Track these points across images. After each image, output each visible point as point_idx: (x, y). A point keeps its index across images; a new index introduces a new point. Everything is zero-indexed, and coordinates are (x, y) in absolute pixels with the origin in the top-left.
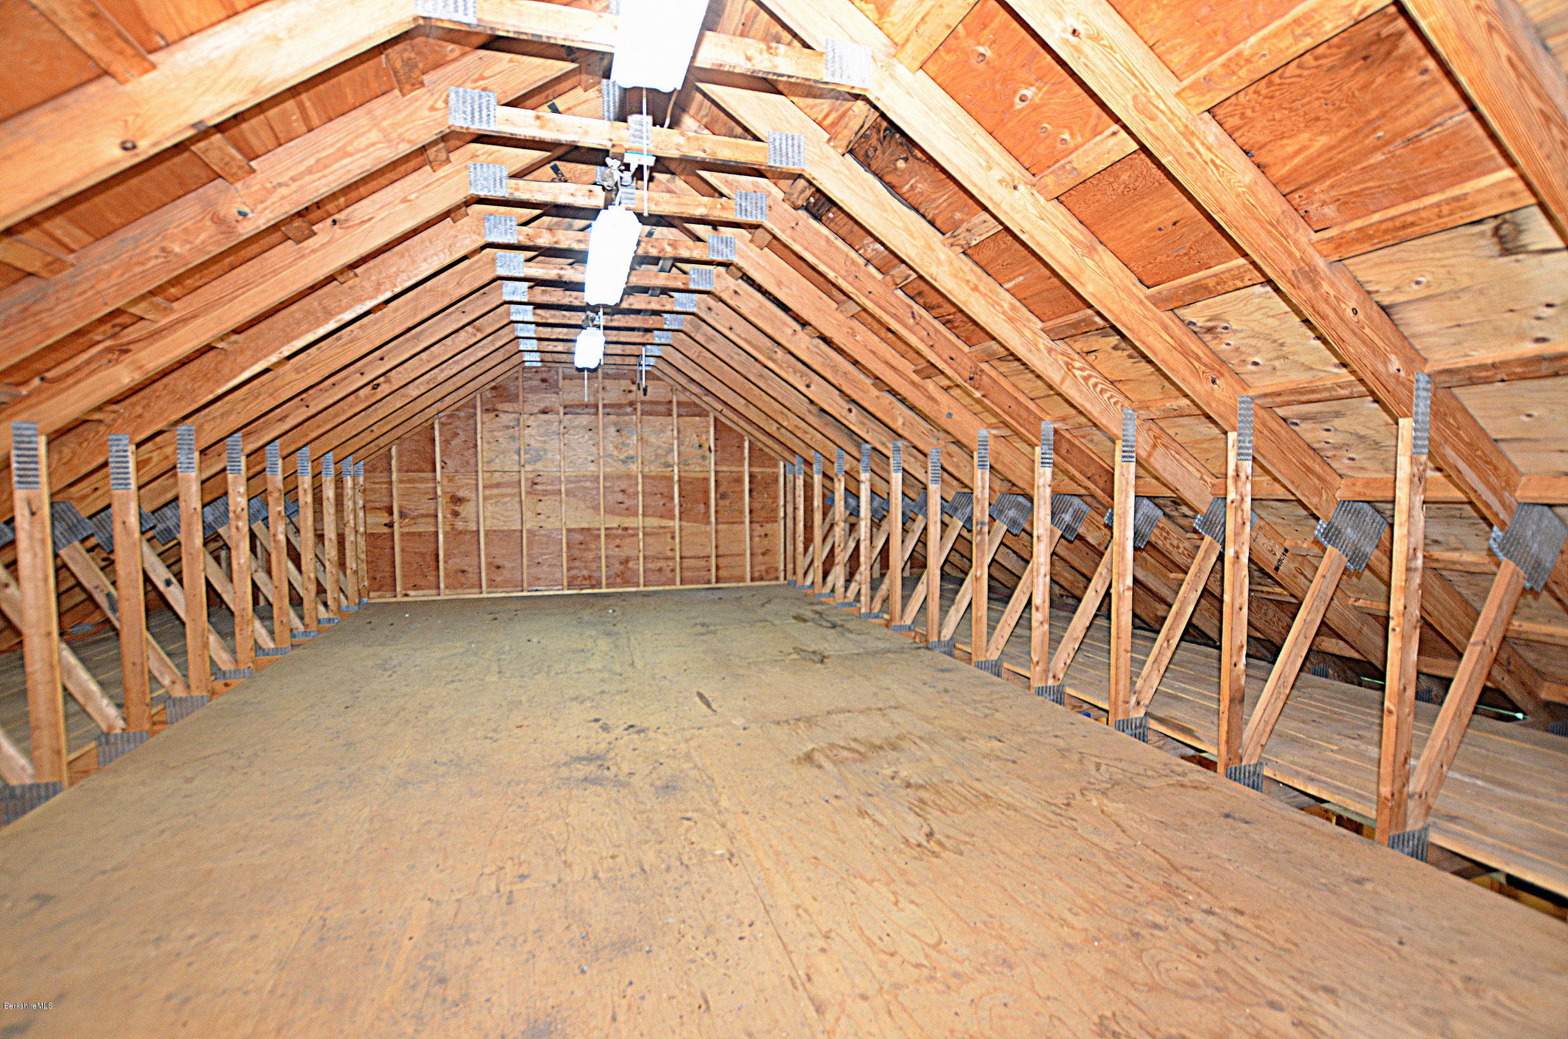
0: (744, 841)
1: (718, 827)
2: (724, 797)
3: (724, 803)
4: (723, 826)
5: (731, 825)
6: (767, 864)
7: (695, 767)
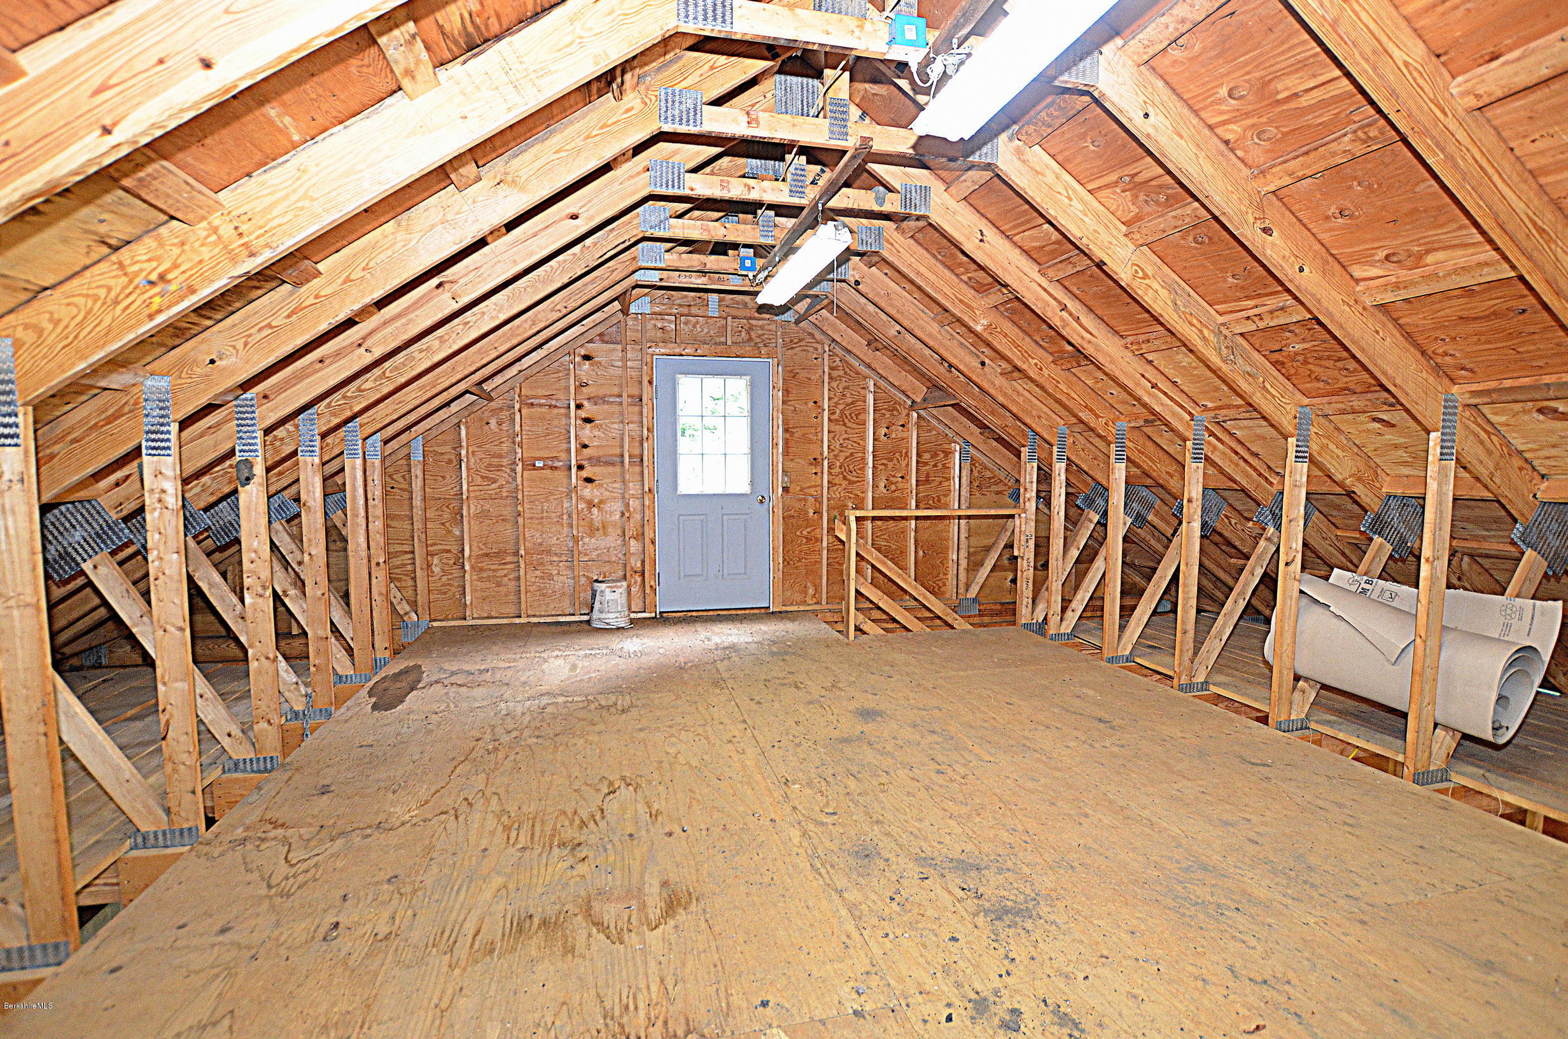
0: (776, 794)
1: (800, 808)
2: (796, 841)
3: (795, 834)
4: (794, 808)
5: (788, 809)
6: (758, 777)
7: (840, 893)
